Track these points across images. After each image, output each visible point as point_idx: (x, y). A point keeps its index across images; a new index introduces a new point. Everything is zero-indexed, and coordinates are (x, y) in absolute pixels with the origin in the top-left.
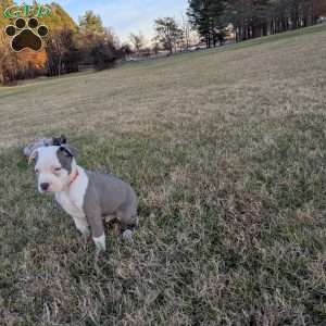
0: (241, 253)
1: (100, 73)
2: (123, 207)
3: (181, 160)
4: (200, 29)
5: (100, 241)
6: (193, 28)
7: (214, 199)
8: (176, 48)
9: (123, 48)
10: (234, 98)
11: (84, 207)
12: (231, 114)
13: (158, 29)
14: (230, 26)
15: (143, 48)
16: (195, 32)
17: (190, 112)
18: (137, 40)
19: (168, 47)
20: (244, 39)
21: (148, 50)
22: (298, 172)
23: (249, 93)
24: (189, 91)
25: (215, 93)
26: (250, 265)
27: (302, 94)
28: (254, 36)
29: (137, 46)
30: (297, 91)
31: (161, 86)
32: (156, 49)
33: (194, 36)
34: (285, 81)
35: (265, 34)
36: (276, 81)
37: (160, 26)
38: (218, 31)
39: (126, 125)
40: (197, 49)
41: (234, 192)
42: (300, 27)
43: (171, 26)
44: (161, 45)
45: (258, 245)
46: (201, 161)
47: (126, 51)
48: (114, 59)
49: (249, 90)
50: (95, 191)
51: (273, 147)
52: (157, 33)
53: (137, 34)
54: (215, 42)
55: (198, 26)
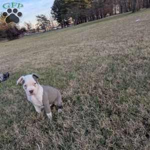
0: (112, 109)
1: (11, 41)
2: (57, 99)
3: (71, 77)
4: (57, 20)
5: (50, 115)
6: (55, 20)
7: (92, 91)
8: (47, 28)
9: (22, 29)
10: (82, 49)
11: (43, 101)
12: (84, 56)
13: (38, 20)
14: (71, 18)
15: (32, 29)
16: (56, 21)
17: (65, 57)
18: (28, 25)
19: (43, 28)
20: (78, 24)
21: (34, 30)
22: (121, 76)
23: (88, 47)
24: (61, 48)
25: (73, 48)
26: (117, 112)
27: (110, 46)
28: (82, 23)
29: (29, 28)
30: (108, 45)
31: (46, 46)
32: (38, 29)
33: (55, 23)
34: (101, 41)
35: (86, 22)
36: (98, 42)
37: (39, 19)
38: (66, 21)
39: (36, 65)
40: (58, 29)
41: (99, 87)
42: (99, 18)
43: (44, 18)
44: (40, 27)
45: (117, 105)
46: (80, 77)
47: (24, 30)
48: (18, 34)
49: (88, 46)
50: (46, 93)
51: (107, 68)
52: (38, 22)
53: (28, 22)
54: (65, 25)
55: (56, 18)
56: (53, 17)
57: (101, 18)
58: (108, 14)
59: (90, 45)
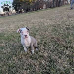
4: (15, 10)
6: (14, 10)
12: (37, 26)
14: (22, 10)
19: (8, 14)
28: (28, 12)
32: (4, 14)
34: (42, 19)
38: (20, 10)
40: (15, 14)
44: (6, 13)
54: (19, 13)
55: (15, 9)
56: (13, 8)
57: (38, 10)
58: (41, 9)
59: (37, 21)
